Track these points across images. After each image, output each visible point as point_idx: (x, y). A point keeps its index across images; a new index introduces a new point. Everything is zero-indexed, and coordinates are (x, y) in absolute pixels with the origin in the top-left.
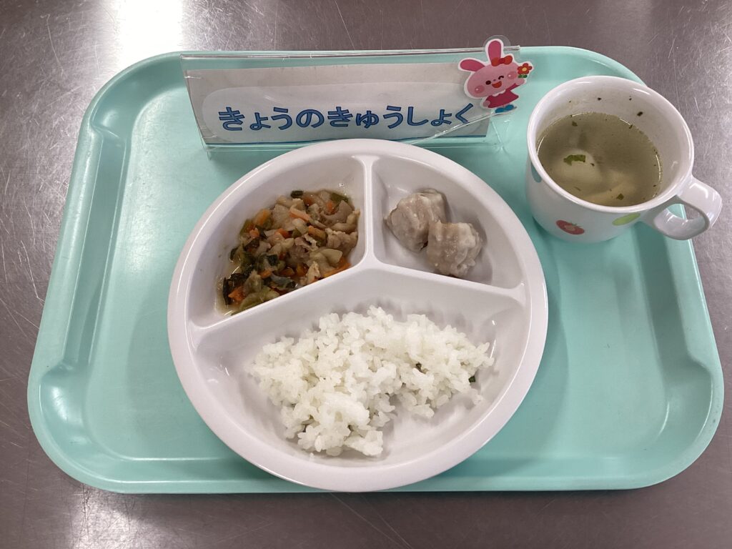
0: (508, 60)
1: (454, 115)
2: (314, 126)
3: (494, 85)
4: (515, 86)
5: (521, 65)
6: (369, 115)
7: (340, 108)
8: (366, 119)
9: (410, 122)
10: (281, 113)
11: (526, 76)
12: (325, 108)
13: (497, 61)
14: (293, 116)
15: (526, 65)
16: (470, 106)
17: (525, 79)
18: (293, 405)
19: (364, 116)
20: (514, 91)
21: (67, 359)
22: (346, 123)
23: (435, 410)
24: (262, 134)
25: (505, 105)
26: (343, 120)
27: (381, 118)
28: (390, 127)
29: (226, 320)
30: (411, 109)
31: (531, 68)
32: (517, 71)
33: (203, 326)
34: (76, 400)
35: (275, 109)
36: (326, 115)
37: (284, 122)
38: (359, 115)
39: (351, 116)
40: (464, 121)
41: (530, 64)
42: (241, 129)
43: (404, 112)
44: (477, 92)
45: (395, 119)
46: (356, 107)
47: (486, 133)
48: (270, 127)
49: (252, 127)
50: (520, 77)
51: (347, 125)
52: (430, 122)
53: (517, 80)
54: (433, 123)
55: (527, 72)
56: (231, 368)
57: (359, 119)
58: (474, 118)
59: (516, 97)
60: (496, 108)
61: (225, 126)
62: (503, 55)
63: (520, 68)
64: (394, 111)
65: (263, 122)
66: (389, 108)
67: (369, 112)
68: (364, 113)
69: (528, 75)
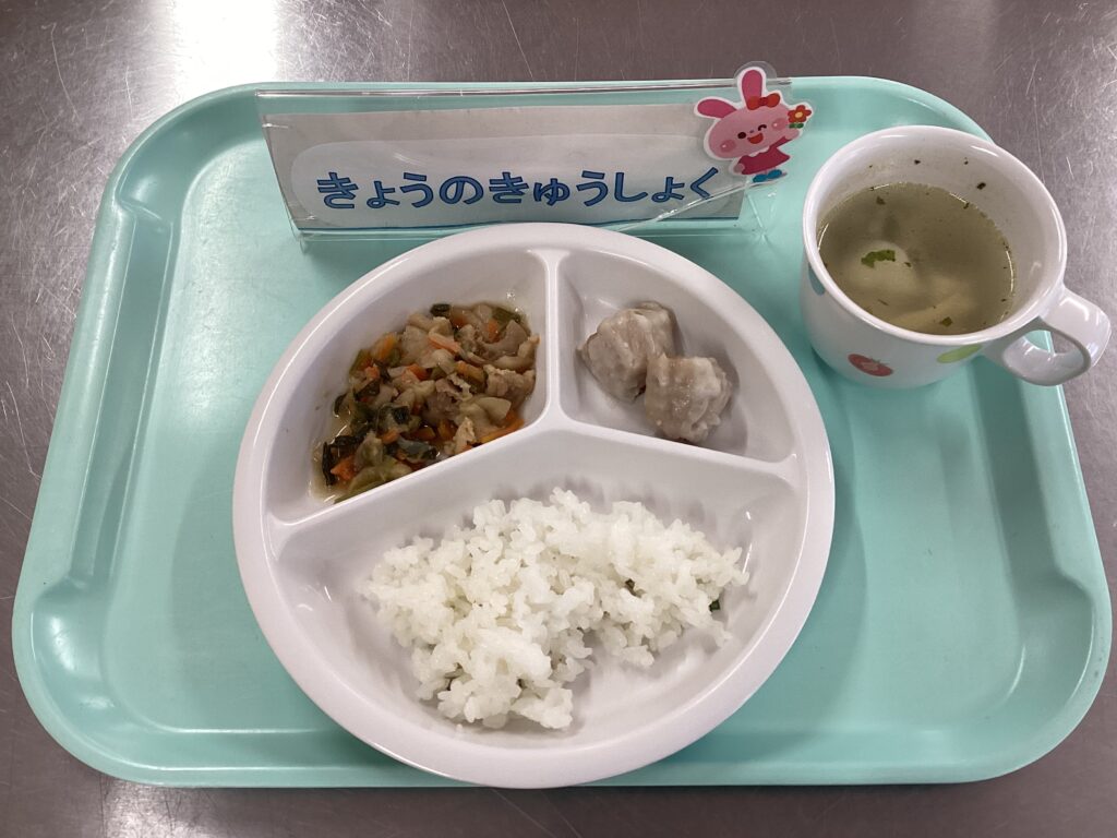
0: (773, 100)
1: (687, 186)
2: (468, 202)
3: (751, 140)
4: (784, 141)
5: (793, 107)
6: (555, 185)
7: (509, 174)
8: (550, 192)
9: (619, 196)
10: (416, 181)
11: (801, 126)
12: (486, 174)
13: (756, 102)
14: (435, 184)
15: (801, 108)
16: (714, 171)
17: (801, 130)
18: (431, 647)
19: (547, 187)
20: (782, 148)
21: (76, 571)
22: (519, 197)
23: (655, 654)
24: (387, 214)
25: (769, 171)
26: (513, 193)
27: (573, 189)
28: (588, 203)
29: (324, 510)
30: (620, 176)
31: (809, 112)
32: (788, 118)
33: (290, 520)
34: (90, 637)
35: (407, 176)
36: (486, 185)
37: (420, 195)
38: (538, 185)
39: (526, 186)
40: (704, 194)
41: (808, 107)
42: (352, 206)
43: (610, 181)
44: (723, 150)
45: (596, 192)
46: (534, 172)
47: (738, 213)
48: (398, 203)
49: (370, 203)
50: (791, 127)
51: (520, 201)
52: (650, 196)
53: (786, 132)
54: (655, 198)
55: (803, 119)
56: (334, 588)
57: (539, 191)
58: (719, 191)
59: (785, 158)
60: (754, 175)
61: (327, 201)
62: (765, 93)
63: (791, 113)
64: (594, 179)
65: (387, 196)
66: (585, 174)
67: (554, 181)
68: (546, 182)
69: (805, 123)
